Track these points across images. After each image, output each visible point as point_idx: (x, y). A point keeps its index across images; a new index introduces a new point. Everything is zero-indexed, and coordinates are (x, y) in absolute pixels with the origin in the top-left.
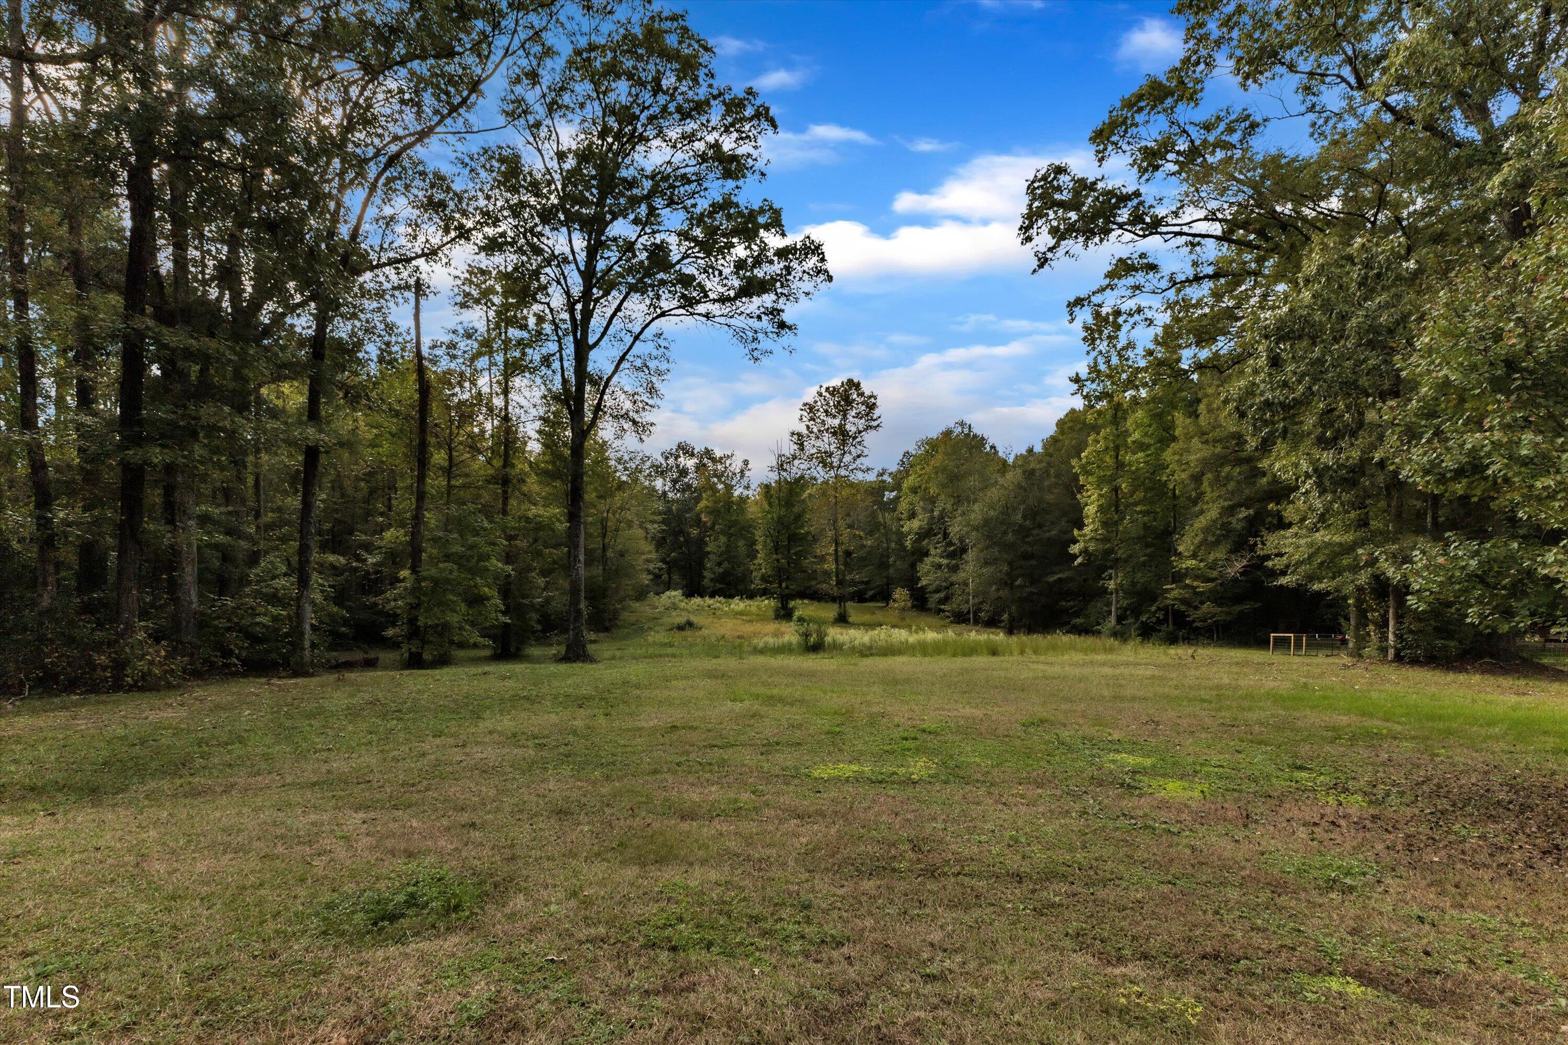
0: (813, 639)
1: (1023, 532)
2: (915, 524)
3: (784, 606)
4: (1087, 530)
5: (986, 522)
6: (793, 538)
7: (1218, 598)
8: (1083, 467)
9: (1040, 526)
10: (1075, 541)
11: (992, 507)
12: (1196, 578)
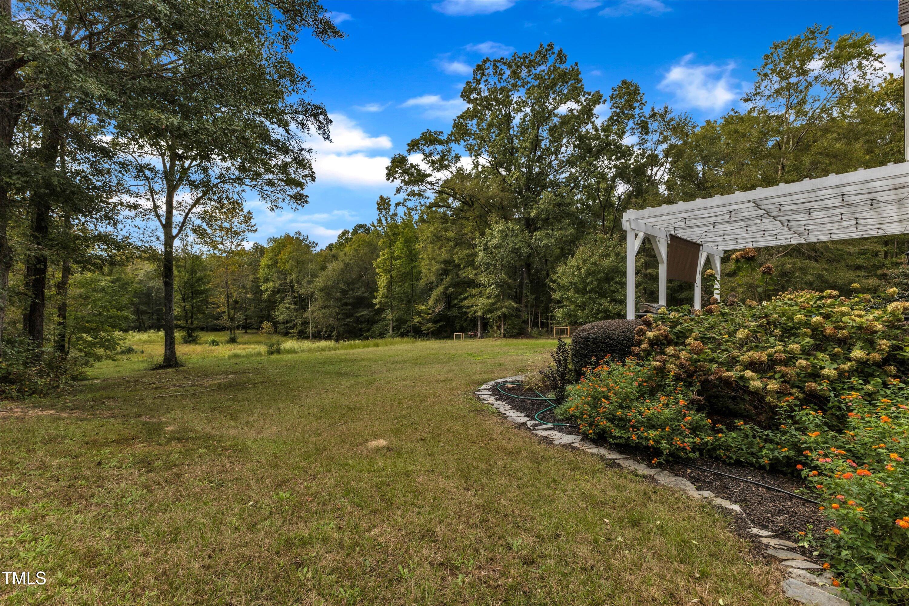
0: (274, 348)
1: (344, 292)
2: (271, 285)
3: (190, 335)
4: (379, 293)
5: (326, 287)
6: (196, 293)
7: (435, 322)
8: (377, 265)
9: (353, 290)
10: (376, 298)
11: (329, 279)
12: (425, 313)
